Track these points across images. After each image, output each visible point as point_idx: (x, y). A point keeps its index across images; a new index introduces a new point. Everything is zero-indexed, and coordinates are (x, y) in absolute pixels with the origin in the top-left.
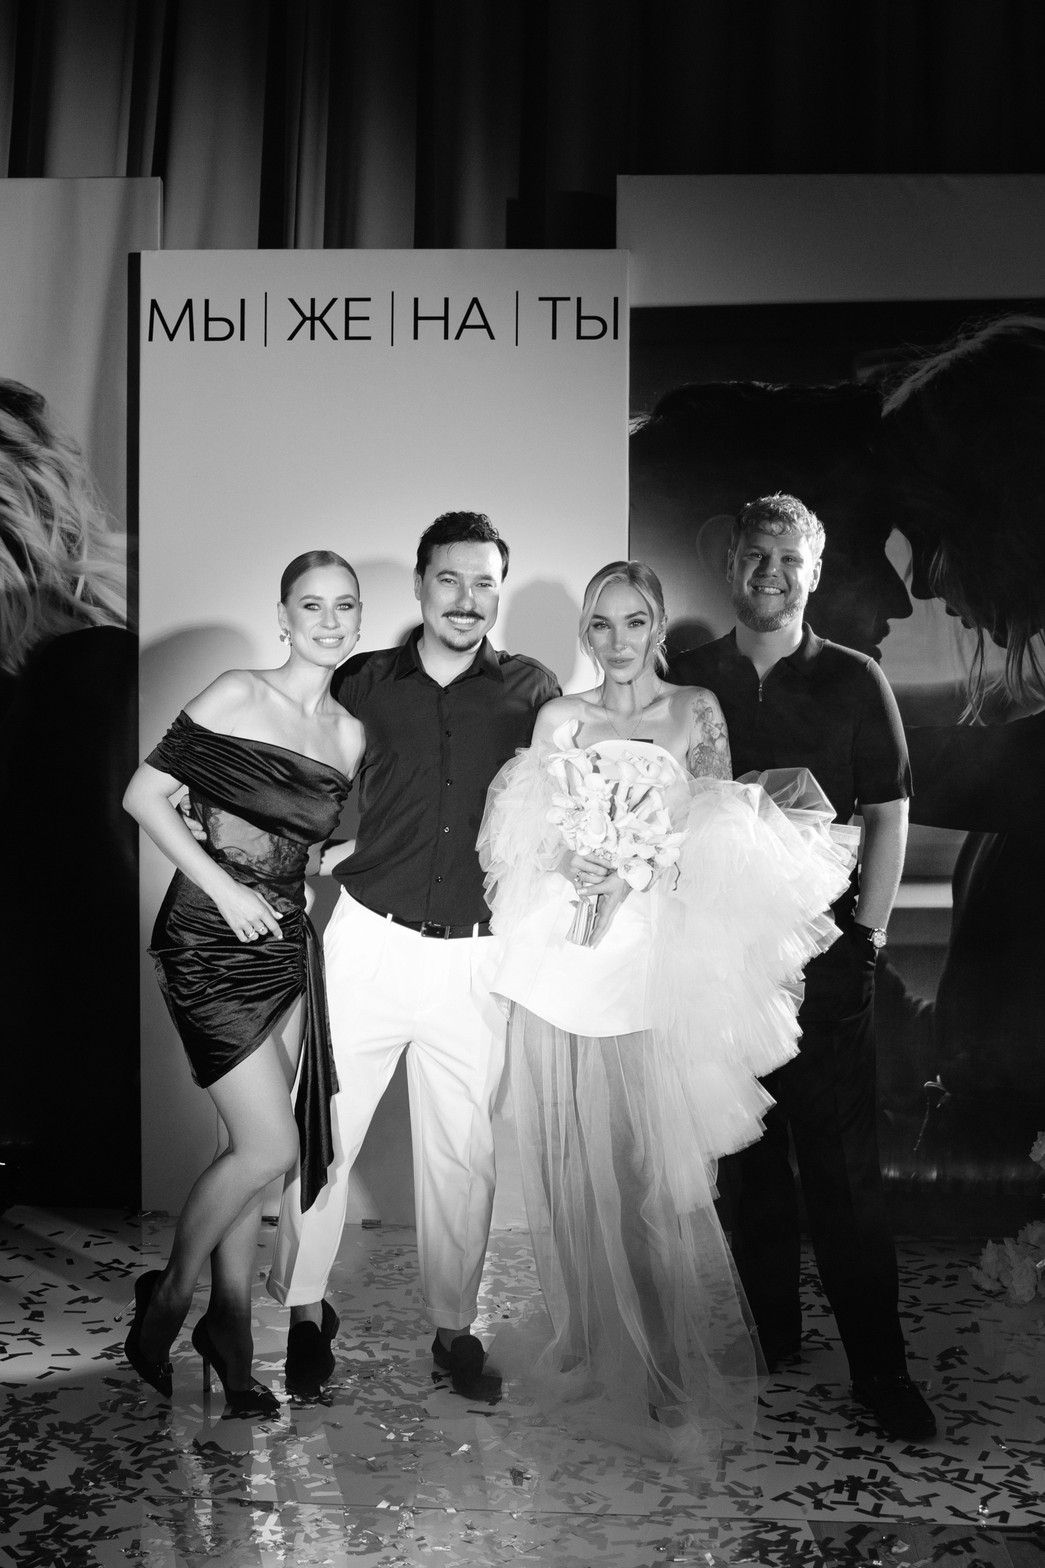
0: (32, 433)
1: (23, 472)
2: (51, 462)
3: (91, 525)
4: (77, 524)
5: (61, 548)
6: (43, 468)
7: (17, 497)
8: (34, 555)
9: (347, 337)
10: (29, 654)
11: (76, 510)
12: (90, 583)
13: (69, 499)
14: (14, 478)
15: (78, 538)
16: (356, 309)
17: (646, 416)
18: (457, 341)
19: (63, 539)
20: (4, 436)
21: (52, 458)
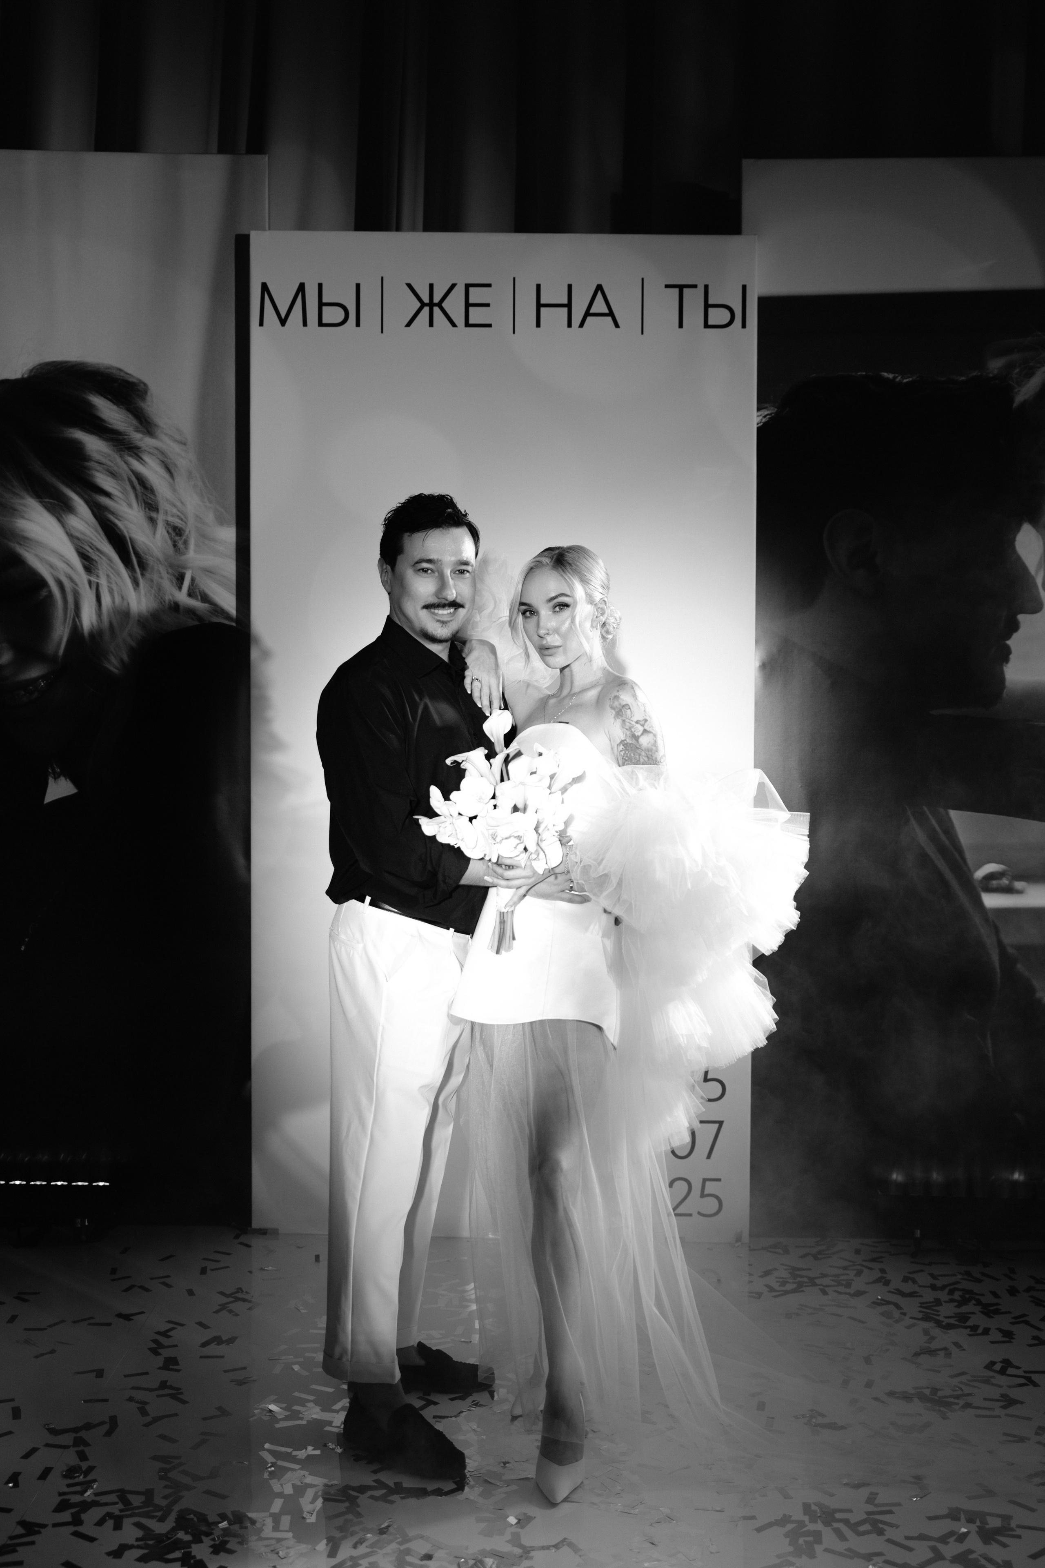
0: (135, 422)
1: (126, 463)
2: (156, 452)
3: (198, 518)
4: (183, 518)
5: (167, 542)
6: (146, 458)
7: (120, 489)
8: (138, 549)
9: (467, 324)
10: (132, 651)
11: (182, 503)
12: (198, 579)
13: (174, 490)
14: (116, 468)
15: (184, 531)
17: (772, 408)
18: (581, 329)
19: (168, 532)
20: (103, 424)
21: (157, 449)
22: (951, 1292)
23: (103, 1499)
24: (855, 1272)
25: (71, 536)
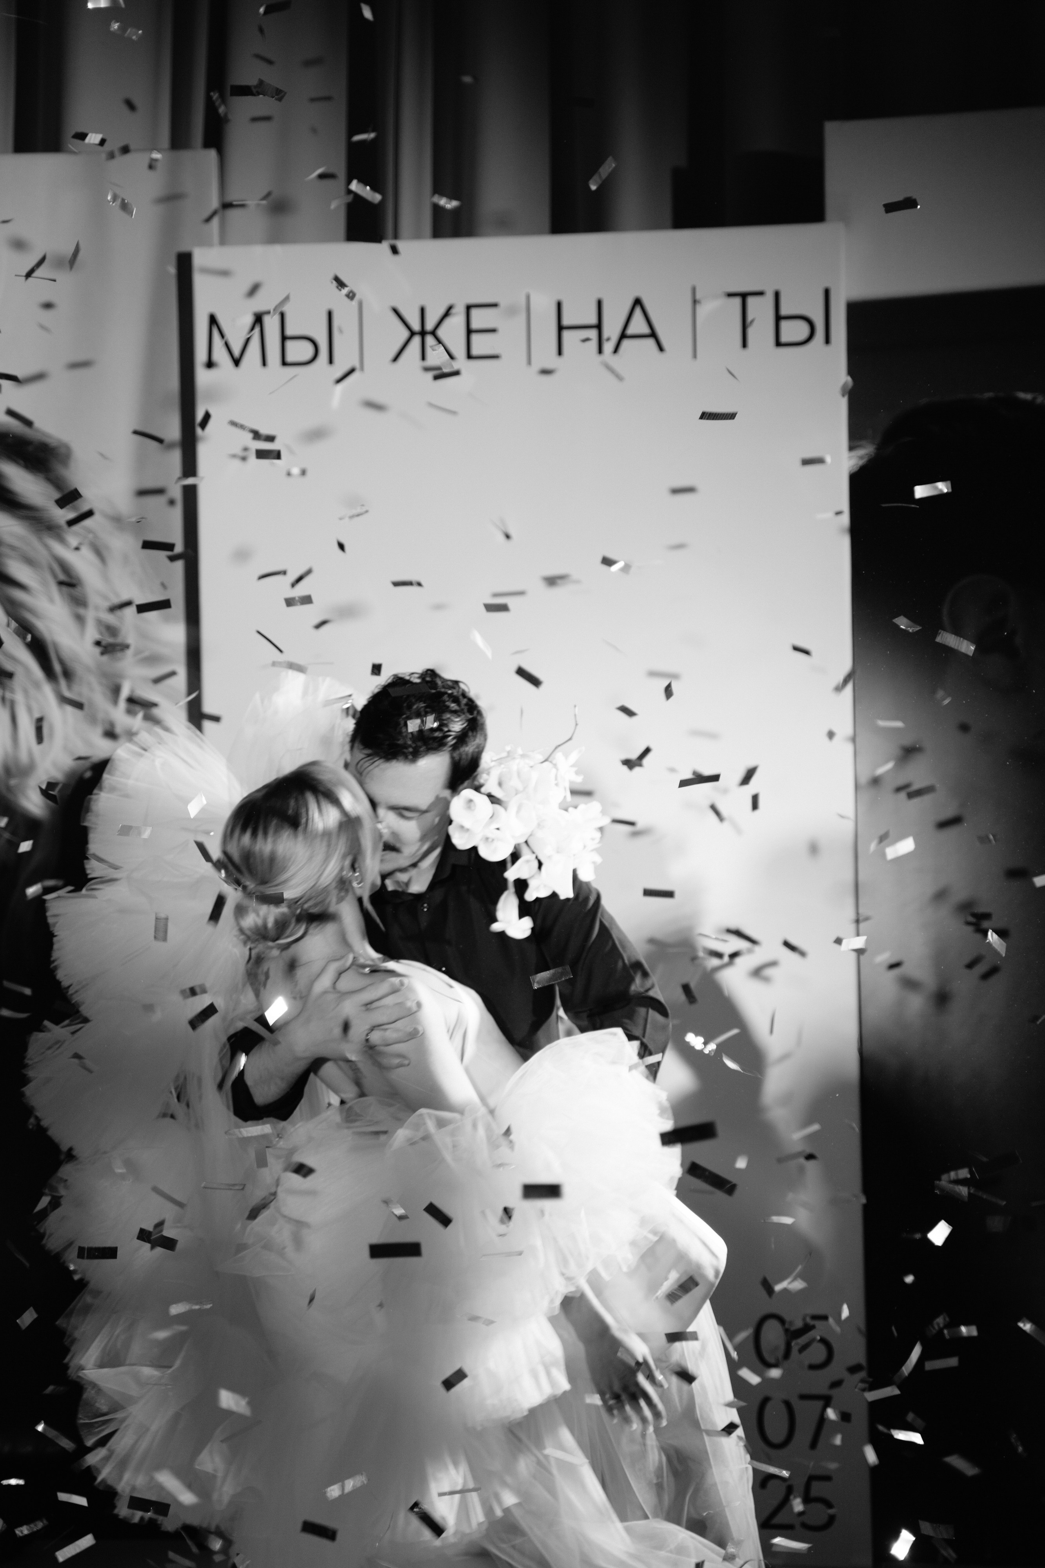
7: (37, 579)
8: (63, 656)
9: (470, 356)
14: (33, 554)
15: (120, 631)
16: (479, 319)
17: (872, 446)
18: (615, 357)
20: (17, 498)
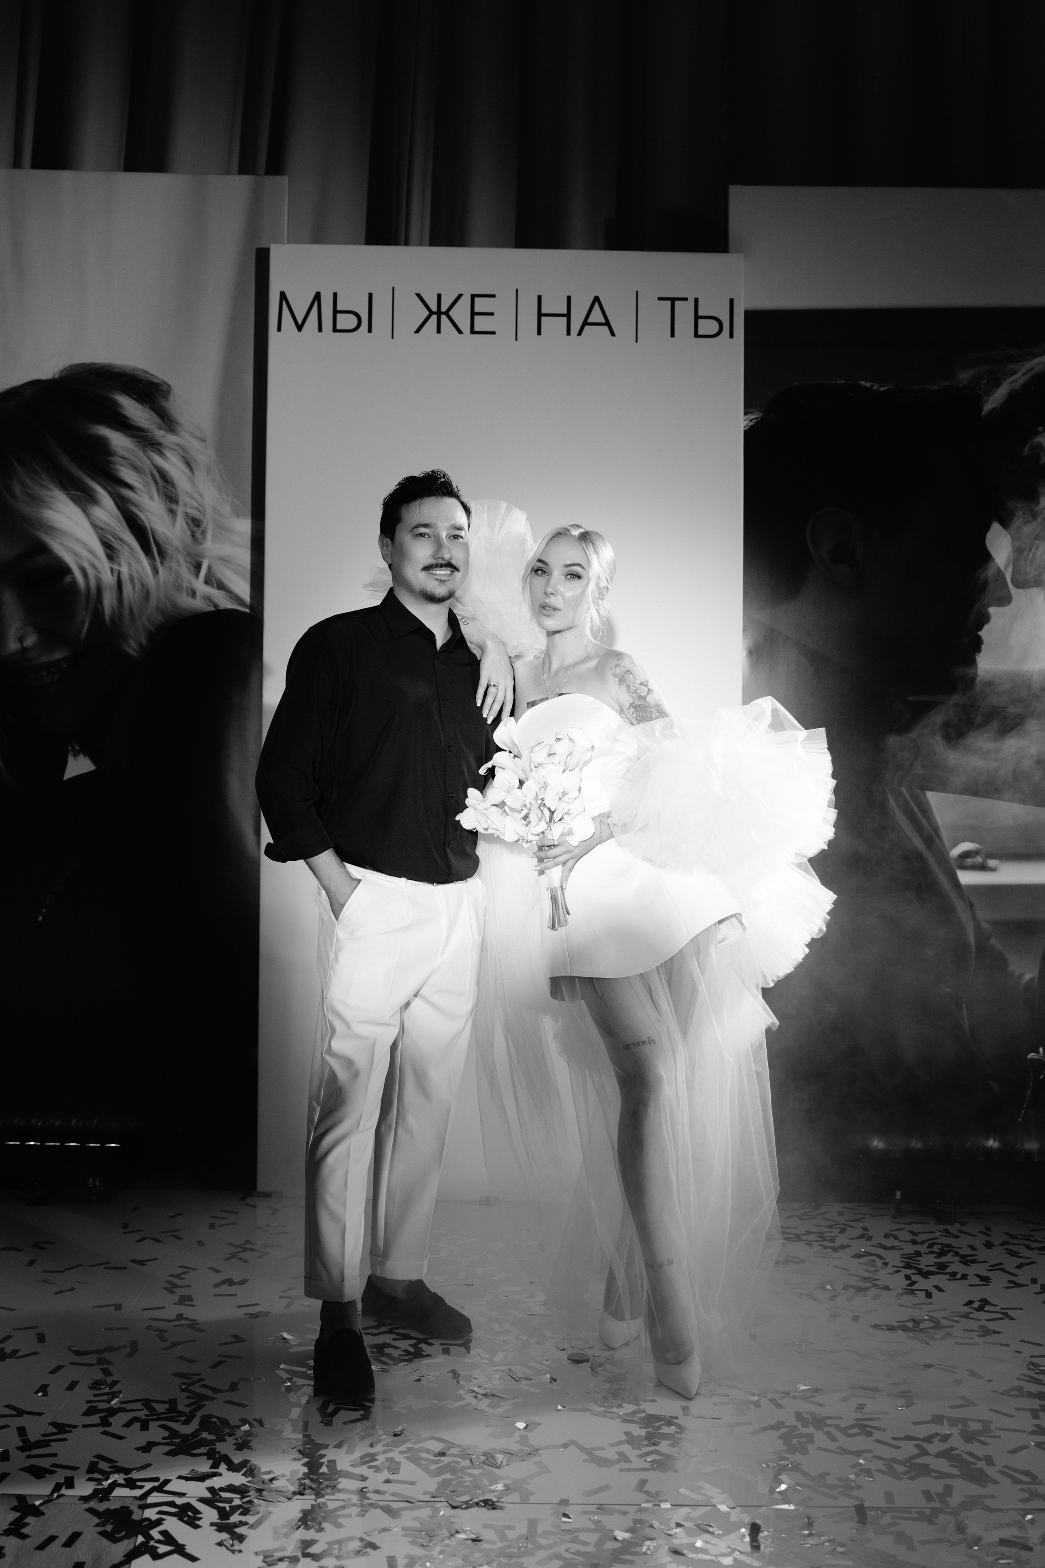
0: (158, 420)
2: (177, 448)
3: (215, 510)
4: (201, 509)
5: (185, 533)
6: (168, 453)
7: (141, 481)
8: (158, 538)
9: (473, 331)
10: (151, 636)
11: (201, 496)
12: (214, 568)
13: (193, 484)
14: (139, 463)
15: (202, 522)
16: (481, 305)
17: (759, 412)
18: (579, 336)
19: (187, 523)
20: (129, 422)
21: (178, 445)
22: (930, 1246)
23: (129, 1406)
24: (838, 1230)
25: (95, 526)
